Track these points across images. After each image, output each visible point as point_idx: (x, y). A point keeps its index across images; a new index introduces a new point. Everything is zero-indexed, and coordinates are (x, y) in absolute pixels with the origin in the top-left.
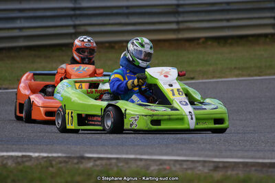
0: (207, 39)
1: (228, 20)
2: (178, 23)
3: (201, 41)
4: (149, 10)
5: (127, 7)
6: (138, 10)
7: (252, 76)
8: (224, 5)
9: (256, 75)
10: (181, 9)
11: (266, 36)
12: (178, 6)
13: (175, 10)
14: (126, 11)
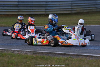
0: (26, 15)
1: (32, 9)
2: (18, 9)
3: (24, 15)
4: (10, 5)
5: (4, 4)
6: (7, 5)
7: (39, 26)
8: (31, 5)
9: (40, 26)
10: (19, 6)
11: (43, 14)
12: (18, 5)
13: (17, 6)
14: (3, 5)
